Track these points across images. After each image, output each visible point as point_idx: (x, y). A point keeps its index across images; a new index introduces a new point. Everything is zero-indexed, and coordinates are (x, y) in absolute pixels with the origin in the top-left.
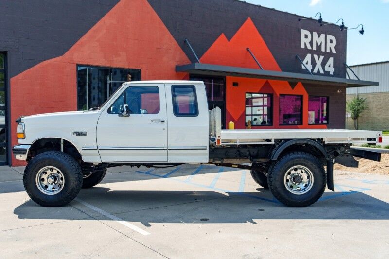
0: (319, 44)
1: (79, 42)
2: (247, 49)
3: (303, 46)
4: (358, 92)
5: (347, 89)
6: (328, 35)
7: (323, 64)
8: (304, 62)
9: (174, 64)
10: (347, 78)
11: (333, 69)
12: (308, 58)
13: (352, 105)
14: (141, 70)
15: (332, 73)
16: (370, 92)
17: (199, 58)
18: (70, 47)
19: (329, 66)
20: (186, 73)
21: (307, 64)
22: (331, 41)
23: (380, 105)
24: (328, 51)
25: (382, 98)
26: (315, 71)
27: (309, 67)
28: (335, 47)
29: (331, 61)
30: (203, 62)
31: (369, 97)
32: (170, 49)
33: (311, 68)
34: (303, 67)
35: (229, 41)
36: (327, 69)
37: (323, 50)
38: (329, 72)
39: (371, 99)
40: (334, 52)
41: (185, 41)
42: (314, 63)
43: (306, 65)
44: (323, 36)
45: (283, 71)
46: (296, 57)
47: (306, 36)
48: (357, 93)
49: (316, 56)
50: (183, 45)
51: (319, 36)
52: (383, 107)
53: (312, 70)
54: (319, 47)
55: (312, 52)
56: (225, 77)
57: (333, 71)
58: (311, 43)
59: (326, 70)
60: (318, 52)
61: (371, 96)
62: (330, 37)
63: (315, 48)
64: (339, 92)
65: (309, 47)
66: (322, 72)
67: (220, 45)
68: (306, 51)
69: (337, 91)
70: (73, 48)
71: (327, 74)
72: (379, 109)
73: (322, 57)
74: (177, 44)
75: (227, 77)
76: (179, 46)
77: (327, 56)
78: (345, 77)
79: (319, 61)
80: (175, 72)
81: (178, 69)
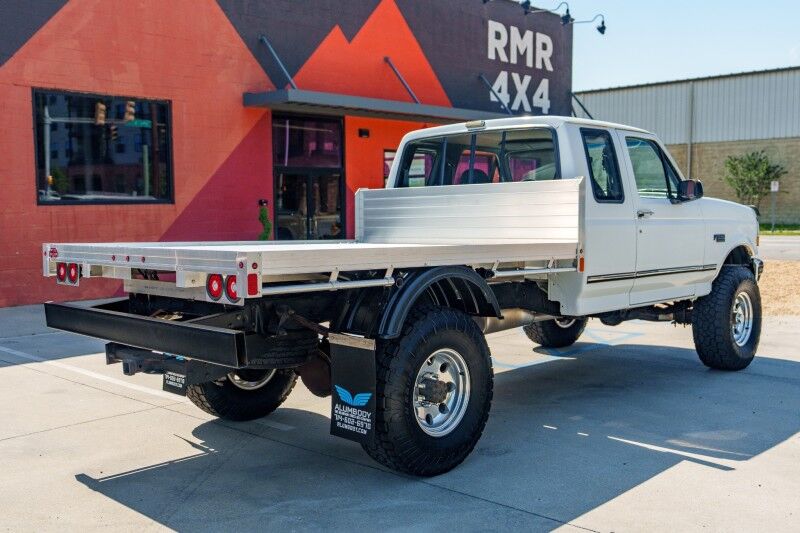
0: (522, 52)
1: (36, 37)
2: (386, 60)
3: (491, 56)
6: (538, 35)
7: (530, 93)
8: (495, 88)
9: (239, 90)
11: (549, 102)
12: (503, 76)
14: (170, 102)
15: (545, 111)
17: (292, 77)
18: (17, 50)
19: (541, 97)
20: (264, 110)
21: (500, 91)
22: (544, 47)
24: (539, 66)
26: (515, 107)
27: (505, 98)
28: (551, 59)
29: (545, 84)
30: (301, 87)
32: (231, 58)
33: (508, 101)
34: (493, 98)
35: (350, 41)
36: (537, 101)
37: (529, 64)
38: (541, 108)
40: (550, 68)
41: (262, 41)
42: (512, 91)
43: (498, 94)
44: (529, 34)
45: (455, 106)
46: (480, 78)
47: (498, 36)
49: (516, 77)
50: (258, 49)
51: (522, 35)
53: (511, 104)
54: (522, 58)
55: (508, 67)
56: (343, 118)
57: (549, 106)
58: (507, 49)
59: (535, 104)
60: (521, 67)
62: (542, 38)
63: (514, 60)
65: (504, 58)
66: (527, 107)
67: (333, 49)
68: (499, 66)
70: (22, 51)
71: (537, 112)
73: (527, 79)
74: (245, 46)
75: (347, 117)
76: (249, 53)
77: (537, 75)
79: (522, 87)
80: (242, 107)
81: (248, 99)
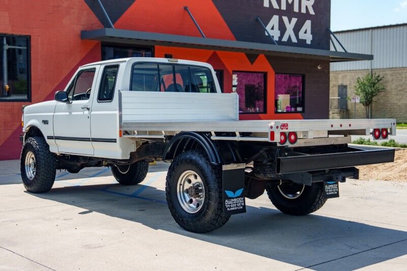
0: (290, 2)
2: (185, 8)
3: (266, 5)
4: (371, 67)
5: (331, 64)
7: (297, 30)
8: (268, 28)
9: (78, 29)
10: (332, 49)
11: (311, 36)
12: (275, 20)
13: (365, 85)
14: (30, 36)
15: (309, 42)
16: (388, 67)
17: (113, 23)
19: (305, 32)
20: (96, 42)
21: (272, 28)
23: (401, 86)
24: (304, 11)
25: (404, 76)
26: (285, 39)
27: (275, 34)
28: (313, 6)
29: (308, 25)
30: (119, 27)
31: (386, 74)
32: (72, 8)
33: (279, 35)
34: (267, 34)
36: (302, 35)
37: (296, 9)
38: (305, 40)
39: (389, 78)
40: (312, 12)
42: (282, 28)
43: (270, 32)
45: (238, 39)
46: (257, 20)
48: (369, 68)
49: (285, 19)
52: (404, 89)
53: (280, 38)
54: (290, 6)
55: (280, 13)
56: (154, 47)
57: (311, 39)
59: (300, 37)
60: (289, 12)
61: (389, 72)
63: (284, 7)
64: (319, 68)
65: (276, 6)
66: (294, 40)
68: (271, 11)
69: (316, 67)
71: (302, 43)
72: (400, 91)
73: (294, 20)
75: (156, 46)
76: (85, 4)
77: (302, 18)
78: (328, 48)
79: (290, 26)
80: (80, 40)
81: (84, 35)
